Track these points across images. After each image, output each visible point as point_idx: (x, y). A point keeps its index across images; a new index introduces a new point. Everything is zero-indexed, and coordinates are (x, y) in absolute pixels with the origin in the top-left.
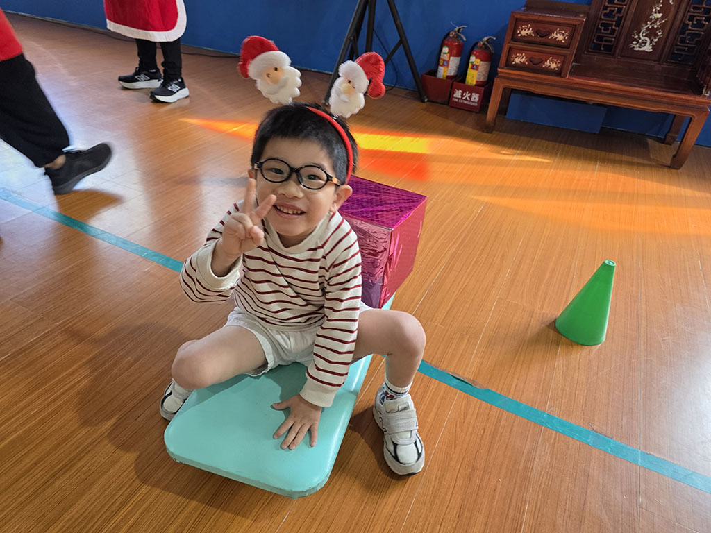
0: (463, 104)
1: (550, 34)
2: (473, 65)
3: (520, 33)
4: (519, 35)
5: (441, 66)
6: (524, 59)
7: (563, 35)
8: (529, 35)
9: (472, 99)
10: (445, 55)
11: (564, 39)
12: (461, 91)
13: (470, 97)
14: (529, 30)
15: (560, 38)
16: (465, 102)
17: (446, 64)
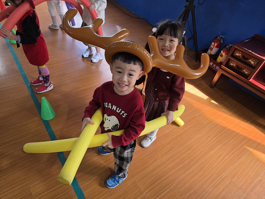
0: (212, 68)
1: (248, 59)
2: (221, 55)
3: (235, 54)
4: (235, 55)
5: (210, 49)
6: (234, 65)
7: (254, 62)
8: (239, 56)
9: (216, 68)
10: (212, 46)
11: (254, 64)
12: (212, 63)
13: (215, 67)
14: (240, 54)
15: (253, 63)
16: (213, 68)
17: (212, 49)
